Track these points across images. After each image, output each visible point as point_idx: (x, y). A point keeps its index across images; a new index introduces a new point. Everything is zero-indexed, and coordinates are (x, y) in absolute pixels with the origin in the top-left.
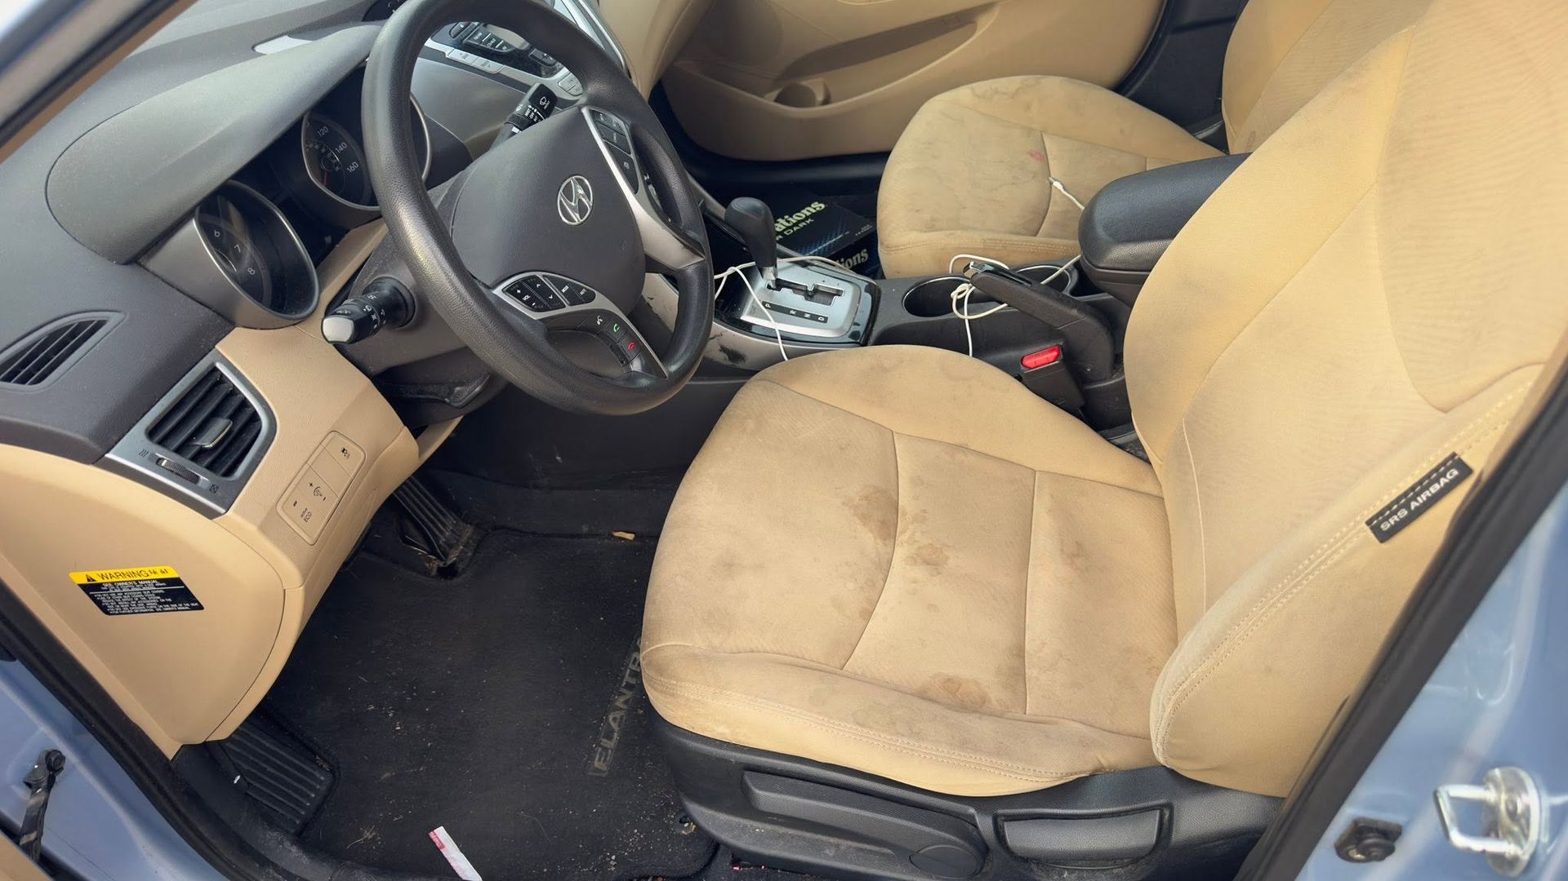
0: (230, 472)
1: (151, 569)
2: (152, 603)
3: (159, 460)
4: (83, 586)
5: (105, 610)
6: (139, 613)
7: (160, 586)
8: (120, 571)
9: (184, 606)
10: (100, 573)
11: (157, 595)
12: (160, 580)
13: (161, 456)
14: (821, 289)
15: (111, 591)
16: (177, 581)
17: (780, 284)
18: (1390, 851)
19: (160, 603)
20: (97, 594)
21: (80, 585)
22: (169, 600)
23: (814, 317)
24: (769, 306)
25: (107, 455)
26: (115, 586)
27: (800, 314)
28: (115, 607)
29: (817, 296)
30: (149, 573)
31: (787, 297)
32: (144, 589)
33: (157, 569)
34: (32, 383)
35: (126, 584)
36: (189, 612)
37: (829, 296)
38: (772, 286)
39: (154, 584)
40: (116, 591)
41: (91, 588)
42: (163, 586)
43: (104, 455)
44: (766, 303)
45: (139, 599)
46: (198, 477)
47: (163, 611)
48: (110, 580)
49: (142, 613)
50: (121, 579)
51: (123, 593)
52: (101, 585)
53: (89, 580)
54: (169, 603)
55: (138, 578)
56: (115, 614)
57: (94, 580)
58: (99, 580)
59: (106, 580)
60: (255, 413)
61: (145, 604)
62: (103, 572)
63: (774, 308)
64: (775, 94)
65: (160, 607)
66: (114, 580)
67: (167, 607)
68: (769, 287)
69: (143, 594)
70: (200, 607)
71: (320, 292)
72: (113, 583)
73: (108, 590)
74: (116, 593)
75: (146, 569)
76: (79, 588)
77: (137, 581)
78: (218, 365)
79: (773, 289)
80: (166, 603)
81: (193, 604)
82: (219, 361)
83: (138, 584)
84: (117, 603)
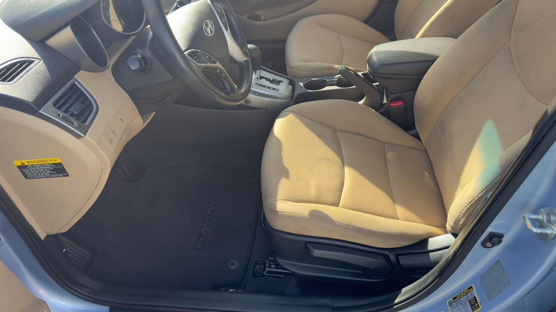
0: (85, 121)
1: (50, 159)
2: (47, 174)
3: (59, 115)
4: (18, 167)
5: (26, 177)
6: (41, 178)
7: (52, 167)
8: (36, 160)
9: (61, 175)
10: (27, 161)
11: (50, 170)
12: (53, 164)
13: (60, 113)
14: (275, 80)
15: (31, 169)
16: (60, 164)
17: (261, 78)
18: (500, 242)
19: (51, 174)
20: (24, 170)
21: (18, 166)
22: (55, 172)
23: (274, 89)
24: (258, 84)
25: (39, 111)
26: (33, 167)
27: (269, 88)
28: (31, 175)
29: (274, 82)
30: (49, 161)
31: (263, 82)
32: (45, 167)
33: (53, 159)
34: (7, 82)
35: (38, 165)
36: (63, 177)
37: (278, 82)
38: (259, 78)
39: (50, 166)
40: (33, 169)
41: (22, 168)
42: (54, 166)
43: (38, 111)
44: (257, 83)
45: (42, 172)
46: (74, 122)
47: (51, 177)
48: (31, 164)
49: (42, 178)
50: (36, 163)
51: (36, 169)
52: (27, 166)
53: (22, 164)
54: (55, 174)
55: (44, 163)
56: (30, 179)
57: (24, 164)
58: (26, 164)
59: (29, 164)
60: (90, 101)
61: (44, 174)
62: (29, 161)
63: (260, 85)
64: (247, 15)
65: (51, 176)
66: (33, 164)
67: (53, 175)
68: (257, 78)
69: (44, 170)
70: (68, 175)
71: (109, 62)
72: (32, 165)
73: (30, 168)
74: (33, 170)
75: (48, 159)
76: (17, 167)
77: (43, 164)
78: (76, 83)
79: (259, 79)
80: (53, 174)
81: (65, 174)
82: (76, 82)
83: (43, 165)
84: (32, 174)
